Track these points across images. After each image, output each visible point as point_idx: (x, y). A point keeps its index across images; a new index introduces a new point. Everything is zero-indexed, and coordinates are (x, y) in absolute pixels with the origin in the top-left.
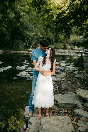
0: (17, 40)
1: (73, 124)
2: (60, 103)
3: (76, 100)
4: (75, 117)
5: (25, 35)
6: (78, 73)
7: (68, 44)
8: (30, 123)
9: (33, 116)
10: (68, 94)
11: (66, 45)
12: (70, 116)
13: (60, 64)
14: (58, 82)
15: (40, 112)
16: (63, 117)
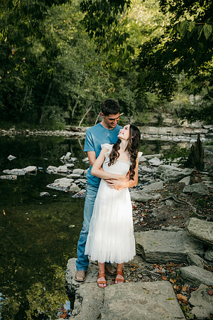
0: (48, 104)
1: (178, 300)
2: (148, 250)
3: (186, 246)
4: (183, 284)
5: (68, 94)
6: (191, 183)
7: (168, 114)
8: (79, 297)
9: (86, 281)
10: (167, 230)
11: (163, 116)
12: (171, 283)
13: (149, 161)
14: (143, 203)
15: (102, 272)
16: (156, 284)
